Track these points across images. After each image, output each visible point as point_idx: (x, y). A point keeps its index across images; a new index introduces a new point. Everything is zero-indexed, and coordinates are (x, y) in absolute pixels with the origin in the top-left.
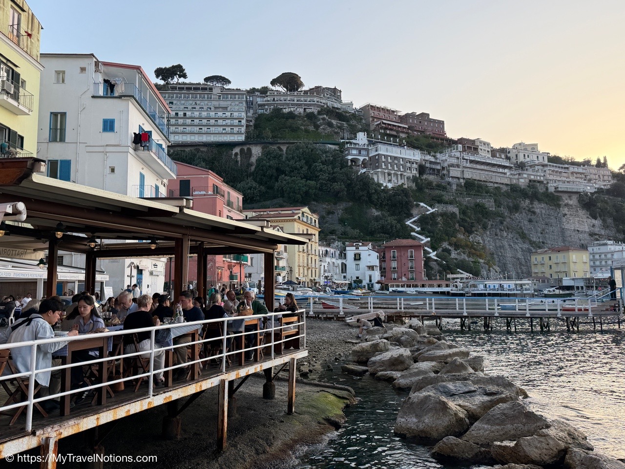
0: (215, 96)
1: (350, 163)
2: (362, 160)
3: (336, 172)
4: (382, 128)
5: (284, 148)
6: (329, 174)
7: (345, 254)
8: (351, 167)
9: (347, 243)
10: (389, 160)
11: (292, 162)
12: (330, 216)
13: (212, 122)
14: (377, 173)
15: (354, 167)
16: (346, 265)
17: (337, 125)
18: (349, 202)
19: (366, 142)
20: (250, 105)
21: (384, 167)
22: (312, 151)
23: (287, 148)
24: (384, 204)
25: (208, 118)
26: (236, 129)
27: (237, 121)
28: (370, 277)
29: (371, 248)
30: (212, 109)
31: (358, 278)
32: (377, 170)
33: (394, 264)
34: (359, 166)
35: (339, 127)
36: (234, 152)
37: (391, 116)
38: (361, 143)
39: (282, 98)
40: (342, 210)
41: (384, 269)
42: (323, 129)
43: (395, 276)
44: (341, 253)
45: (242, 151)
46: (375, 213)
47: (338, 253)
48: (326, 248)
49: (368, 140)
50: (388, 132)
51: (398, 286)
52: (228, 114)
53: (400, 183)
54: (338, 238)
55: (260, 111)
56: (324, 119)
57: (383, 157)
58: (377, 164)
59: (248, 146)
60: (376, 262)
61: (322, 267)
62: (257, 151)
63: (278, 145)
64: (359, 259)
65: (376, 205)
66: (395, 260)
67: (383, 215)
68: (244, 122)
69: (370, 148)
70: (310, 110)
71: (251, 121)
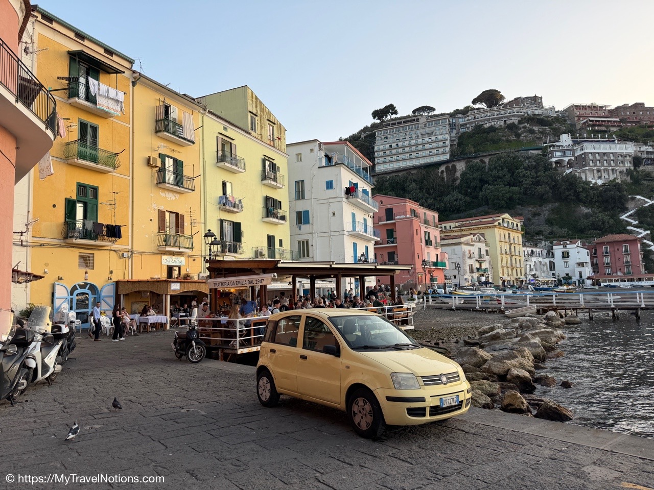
0: (421, 125)
1: (554, 166)
2: (567, 161)
3: (540, 176)
4: (588, 126)
5: (487, 160)
6: (532, 178)
7: (553, 253)
8: (555, 169)
9: (555, 242)
10: (598, 157)
11: (495, 172)
12: (536, 218)
13: (420, 147)
14: (584, 172)
15: (559, 169)
16: (554, 263)
17: (539, 130)
18: (555, 202)
19: (571, 143)
20: (452, 127)
21: (591, 164)
22: (514, 159)
23: (490, 159)
24: (594, 200)
25: (417, 145)
26: (441, 150)
27: (442, 143)
28: (580, 273)
29: (580, 246)
30: (420, 137)
31: (567, 274)
32: (585, 168)
33: (607, 260)
34: (564, 167)
35: (541, 133)
36: (440, 170)
37: (599, 112)
38: (564, 144)
39: (482, 115)
40: (549, 211)
41: (597, 264)
42: (524, 136)
43: (608, 271)
44: (548, 252)
45: (447, 168)
46: (585, 210)
47: (545, 252)
48: (531, 249)
49: (573, 141)
50: (596, 128)
51: (610, 281)
52: (433, 138)
53: (612, 178)
54: (545, 237)
55: (462, 131)
56: (525, 127)
57: (590, 155)
58: (584, 163)
59: (452, 163)
60: (588, 259)
61: (528, 266)
62: (461, 166)
63: (480, 158)
64: (568, 257)
65: (584, 203)
66: (608, 256)
67: (593, 212)
68: (448, 143)
69: (575, 148)
70: (511, 122)
71: (455, 140)
